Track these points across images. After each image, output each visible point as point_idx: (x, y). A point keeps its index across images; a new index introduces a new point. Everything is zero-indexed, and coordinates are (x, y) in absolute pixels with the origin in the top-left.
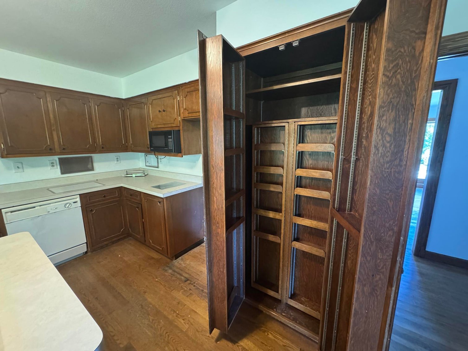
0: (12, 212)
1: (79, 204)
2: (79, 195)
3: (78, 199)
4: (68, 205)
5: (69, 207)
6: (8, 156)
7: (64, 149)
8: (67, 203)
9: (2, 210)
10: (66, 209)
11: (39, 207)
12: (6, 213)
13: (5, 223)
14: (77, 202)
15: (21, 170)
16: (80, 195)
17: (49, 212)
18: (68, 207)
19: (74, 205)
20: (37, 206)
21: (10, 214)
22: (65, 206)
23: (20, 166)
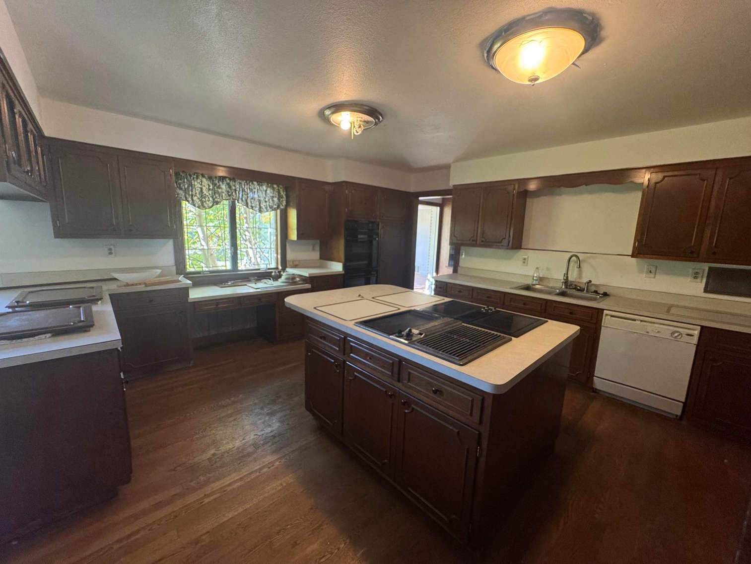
0: (612, 316)
1: (695, 340)
2: (699, 327)
3: (696, 333)
4: (676, 335)
5: (678, 338)
6: (638, 255)
7: (714, 253)
8: (677, 332)
9: (605, 311)
10: (671, 338)
11: (639, 322)
12: (606, 315)
13: (602, 325)
14: (693, 336)
15: (652, 275)
16: (702, 327)
17: (648, 332)
18: (676, 337)
19: (686, 338)
20: (638, 320)
21: (609, 317)
22: (672, 334)
23: (653, 270)
